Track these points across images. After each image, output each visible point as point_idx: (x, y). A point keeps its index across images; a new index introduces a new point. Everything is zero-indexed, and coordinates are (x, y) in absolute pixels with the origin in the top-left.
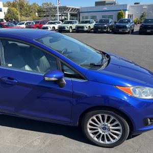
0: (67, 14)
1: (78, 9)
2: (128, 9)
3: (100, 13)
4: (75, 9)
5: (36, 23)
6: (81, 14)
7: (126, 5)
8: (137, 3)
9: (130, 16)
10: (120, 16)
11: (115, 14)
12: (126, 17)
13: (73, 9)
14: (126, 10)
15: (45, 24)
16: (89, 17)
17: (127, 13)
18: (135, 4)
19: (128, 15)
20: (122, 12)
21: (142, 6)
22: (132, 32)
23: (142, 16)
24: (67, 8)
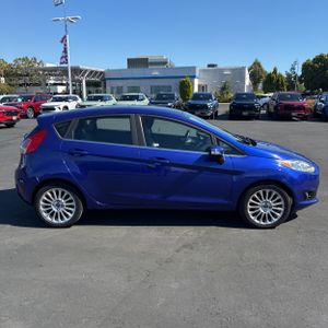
0: (81, 82)
1: (101, 73)
2: (197, 75)
3: (148, 81)
4: (97, 72)
5: (25, 99)
6: (108, 82)
7: (194, 68)
8: (214, 66)
9: (202, 87)
10: (184, 87)
11: (175, 84)
12: (196, 90)
13: (92, 72)
14: (194, 77)
16: (125, 89)
17: (196, 81)
18: (209, 66)
19: (199, 86)
20: (188, 79)
21: (222, 70)
22: (215, 116)
23: (223, 89)
24: (81, 71)
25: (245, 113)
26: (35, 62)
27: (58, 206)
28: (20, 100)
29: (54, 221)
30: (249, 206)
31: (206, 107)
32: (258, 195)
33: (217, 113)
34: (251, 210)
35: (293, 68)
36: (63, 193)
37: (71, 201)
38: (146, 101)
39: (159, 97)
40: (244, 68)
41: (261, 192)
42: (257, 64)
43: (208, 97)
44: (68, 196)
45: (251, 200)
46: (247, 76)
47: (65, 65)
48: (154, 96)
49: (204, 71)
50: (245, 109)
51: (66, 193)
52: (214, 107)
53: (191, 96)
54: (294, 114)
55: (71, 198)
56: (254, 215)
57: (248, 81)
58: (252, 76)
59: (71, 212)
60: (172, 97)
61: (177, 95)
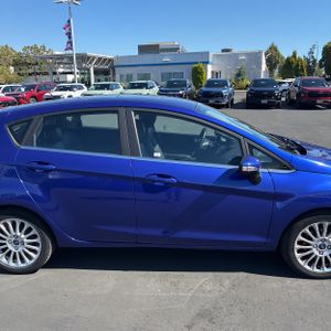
0: (89, 70)
1: (110, 60)
2: (210, 60)
4: (105, 60)
5: (29, 88)
6: (117, 70)
7: (207, 53)
8: (228, 50)
9: (215, 74)
10: (197, 74)
12: (209, 76)
13: (100, 59)
14: (208, 63)
15: (49, 90)
16: (135, 76)
17: (210, 68)
18: (223, 51)
19: (212, 72)
20: (201, 65)
21: (237, 55)
22: (231, 105)
23: (238, 75)
24: (89, 58)
25: (264, 102)
26: (44, 50)
27: (16, 243)
28: (23, 90)
29: (12, 264)
30: (297, 246)
31: (221, 95)
32: (312, 229)
33: (232, 101)
34: (300, 251)
35: (311, 52)
36: (22, 225)
37: (34, 237)
38: (156, 89)
39: (170, 84)
40: (260, 53)
41: (316, 225)
42: (273, 49)
43: (223, 84)
44: (29, 230)
45: (300, 238)
46: (264, 61)
47: (70, 52)
48: (164, 83)
49: (218, 56)
50: (264, 97)
51: (27, 225)
52: (230, 95)
53: (204, 83)
54: (318, 101)
55: (34, 232)
56: (303, 258)
57: (264, 67)
58: (269, 61)
59: (34, 251)
60: (183, 85)
61: (189, 82)
